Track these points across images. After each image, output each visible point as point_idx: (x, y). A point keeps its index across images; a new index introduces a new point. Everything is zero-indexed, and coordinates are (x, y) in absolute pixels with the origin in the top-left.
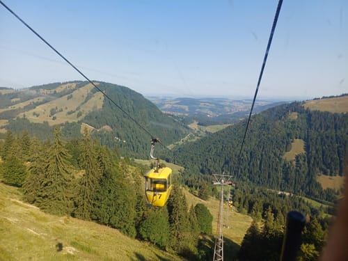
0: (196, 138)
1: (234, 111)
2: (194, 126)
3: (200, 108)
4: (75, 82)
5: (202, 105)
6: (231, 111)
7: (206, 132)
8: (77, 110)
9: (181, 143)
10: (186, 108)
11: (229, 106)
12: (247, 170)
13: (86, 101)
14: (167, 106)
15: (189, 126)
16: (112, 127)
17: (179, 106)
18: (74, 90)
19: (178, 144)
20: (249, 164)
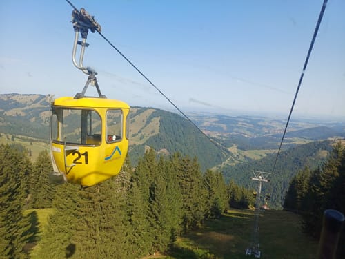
0: (236, 161)
1: (272, 133)
2: (233, 149)
3: (238, 128)
4: (136, 107)
5: (240, 124)
6: (269, 133)
7: (245, 156)
8: (139, 133)
9: (222, 166)
10: (224, 127)
11: (268, 127)
12: (280, 197)
13: (145, 126)
14: (205, 124)
15: (229, 149)
16: (168, 151)
17: (217, 124)
18: (135, 115)
19: (220, 167)
20: (282, 193)
